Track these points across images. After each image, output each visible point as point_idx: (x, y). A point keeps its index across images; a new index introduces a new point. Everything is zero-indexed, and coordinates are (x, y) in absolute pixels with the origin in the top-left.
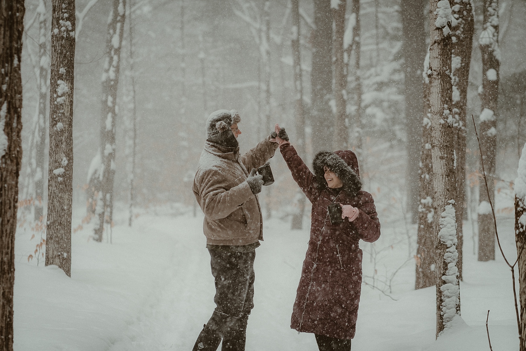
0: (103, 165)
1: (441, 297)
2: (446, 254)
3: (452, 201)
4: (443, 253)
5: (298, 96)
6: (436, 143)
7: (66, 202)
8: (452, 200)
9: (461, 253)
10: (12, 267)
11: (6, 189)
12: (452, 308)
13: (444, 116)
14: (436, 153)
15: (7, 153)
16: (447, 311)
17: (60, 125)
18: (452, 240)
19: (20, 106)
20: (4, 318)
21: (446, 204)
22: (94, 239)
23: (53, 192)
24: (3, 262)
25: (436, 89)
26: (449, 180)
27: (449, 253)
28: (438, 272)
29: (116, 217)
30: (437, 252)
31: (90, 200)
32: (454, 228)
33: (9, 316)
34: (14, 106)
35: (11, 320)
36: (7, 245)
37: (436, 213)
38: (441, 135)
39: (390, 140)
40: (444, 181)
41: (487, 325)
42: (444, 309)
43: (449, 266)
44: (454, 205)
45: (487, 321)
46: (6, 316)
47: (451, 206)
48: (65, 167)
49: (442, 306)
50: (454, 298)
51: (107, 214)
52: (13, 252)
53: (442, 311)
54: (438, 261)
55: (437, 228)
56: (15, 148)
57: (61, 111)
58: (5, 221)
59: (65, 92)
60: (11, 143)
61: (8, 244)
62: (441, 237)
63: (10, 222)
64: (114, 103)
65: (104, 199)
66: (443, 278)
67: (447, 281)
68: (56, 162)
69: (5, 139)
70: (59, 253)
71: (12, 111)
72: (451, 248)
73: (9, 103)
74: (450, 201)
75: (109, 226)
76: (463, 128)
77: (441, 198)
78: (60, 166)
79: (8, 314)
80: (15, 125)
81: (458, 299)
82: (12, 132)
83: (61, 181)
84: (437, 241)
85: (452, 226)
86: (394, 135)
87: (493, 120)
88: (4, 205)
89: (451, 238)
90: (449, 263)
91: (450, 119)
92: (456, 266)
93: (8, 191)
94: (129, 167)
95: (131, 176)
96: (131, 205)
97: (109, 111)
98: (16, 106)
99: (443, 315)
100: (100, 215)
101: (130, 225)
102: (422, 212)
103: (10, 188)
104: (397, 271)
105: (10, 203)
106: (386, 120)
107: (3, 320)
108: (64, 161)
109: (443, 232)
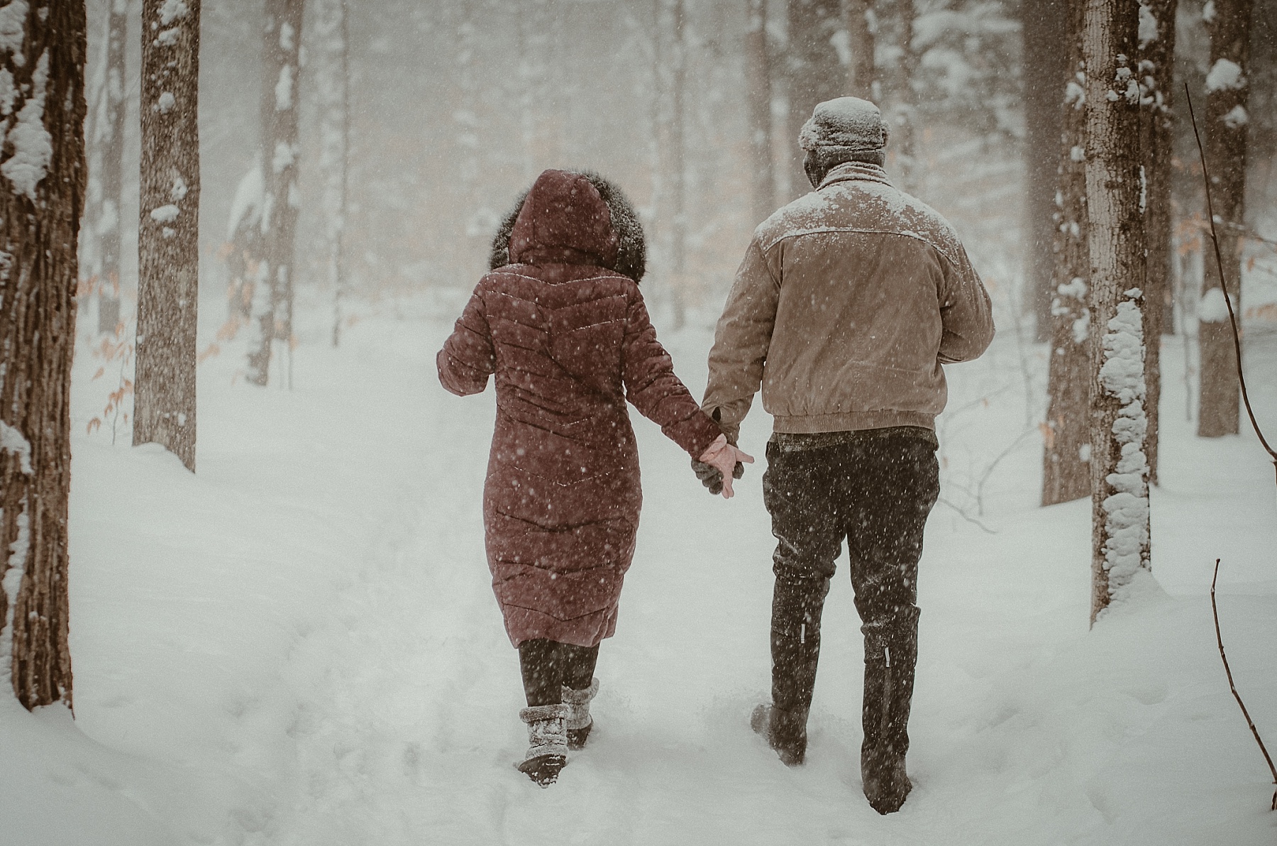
0: (269, 195)
1: (1103, 526)
2: (1118, 421)
3: (1135, 292)
4: (1110, 419)
5: (756, 22)
6: (1098, 148)
7: (183, 288)
8: (1136, 289)
9: (1154, 417)
10: (64, 450)
11: (50, 261)
12: (1130, 552)
13: (1117, 81)
14: (1097, 174)
15: (49, 175)
16: (1119, 560)
17: (166, 99)
18: (1133, 387)
19: (82, 59)
20: (48, 573)
21: (1119, 298)
22: (248, 378)
23: (150, 263)
24: (43, 439)
25: (1099, 16)
26: (1127, 240)
27: (1125, 418)
28: (1097, 466)
29: (302, 322)
30: (1095, 415)
31: (238, 282)
32: (1138, 357)
33: (57, 567)
34: (67, 58)
35: (63, 578)
36: (51, 396)
37: (1093, 320)
38: (1110, 129)
39: (983, 132)
40: (1115, 242)
41: (1213, 594)
42: (1110, 555)
43: (1125, 450)
44: (1139, 302)
45: (1214, 586)
46: (51, 569)
47: (1131, 303)
48: (180, 201)
49: (1106, 547)
50: (1136, 529)
51: (279, 317)
52: (66, 414)
53: (1107, 560)
54: (1097, 437)
55: (1097, 356)
56: (69, 160)
57: (169, 64)
58: (46, 338)
59: (179, 17)
60: (60, 147)
61: (55, 394)
62: (1108, 380)
63: (59, 343)
64: (296, 39)
65: (272, 281)
66: (1111, 479)
67: (1119, 488)
68: (156, 189)
69: (47, 140)
70: (167, 415)
71: (62, 71)
72: (1131, 406)
73: (54, 53)
74: (1129, 293)
75: (285, 346)
76: (1164, 108)
77: (1107, 283)
78: (166, 200)
79: (55, 563)
80: (68, 105)
81: (1144, 530)
82: (62, 122)
83: (169, 237)
84: (1098, 390)
85: (1134, 353)
86: (993, 120)
87: (1239, 86)
88: (44, 300)
89: (1129, 381)
90: (1124, 443)
91: (1134, 90)
92: (1141, 450)
93: (54, 267)
94: (331, 200)
95: (338, 222)
96: (339, 294)
97: (285, 61)
98: (71, 59)
99: (1108, 570)
100: (262, 319)
101: (336, 342)
102: (1062, 316)
103: (58, 258)
104: (996, 462)
105: (59, 296)
106: (972, 83)
107: (45, 576)
108: (179, 188)
109: (1112, 367)
